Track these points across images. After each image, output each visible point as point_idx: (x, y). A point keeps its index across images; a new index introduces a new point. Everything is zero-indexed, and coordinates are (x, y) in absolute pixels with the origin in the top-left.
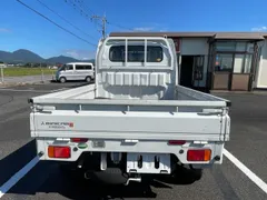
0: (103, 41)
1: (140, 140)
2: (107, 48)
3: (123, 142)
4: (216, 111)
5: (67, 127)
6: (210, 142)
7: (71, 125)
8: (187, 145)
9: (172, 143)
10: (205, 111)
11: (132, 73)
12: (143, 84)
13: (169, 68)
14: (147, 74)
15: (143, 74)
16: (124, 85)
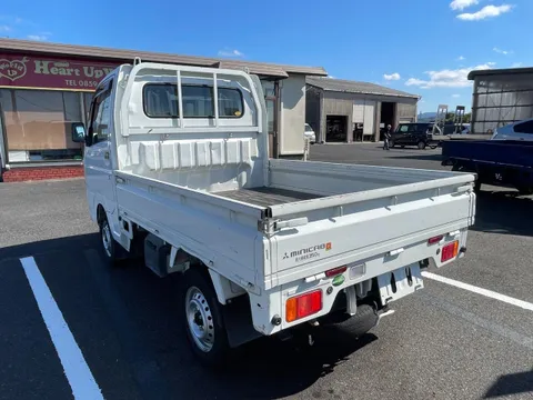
1: (405, 248)
3: (387, 256)
5: (323, 253)
7: (328, 246)
8: (443, 240)
9: (432, 241)
10: (461, 189)
11: (194, 141)
12: (214, 163)
13: (256, 129)
14: (221, 140)
15: (214, 141)
16: (180, 168)
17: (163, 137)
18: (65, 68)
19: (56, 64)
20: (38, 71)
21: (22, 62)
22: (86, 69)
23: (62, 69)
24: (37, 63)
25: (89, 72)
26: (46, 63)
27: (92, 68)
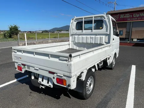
0: (73, 19)
2: (75, 23)
4: (65, 59)
6: (64, 76)
8: (55, 75)
10: (61, 58)
11: (86, 36)
12: (91, 42)
13: (106, 33)
14: (94, 36)
15: (92, 36)
16: (82, 43)
17: (79, 35)
18: (128, 15)
19: (126, 15)
20: (121, 17)
21: (118, 16)
22: (134, 15)
23: (127, 16)
24: (121, 15)
25: (135, 15)
26: (123, 15)
27: (136, 14)
